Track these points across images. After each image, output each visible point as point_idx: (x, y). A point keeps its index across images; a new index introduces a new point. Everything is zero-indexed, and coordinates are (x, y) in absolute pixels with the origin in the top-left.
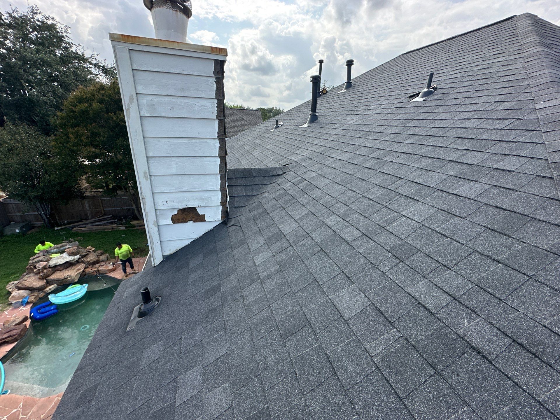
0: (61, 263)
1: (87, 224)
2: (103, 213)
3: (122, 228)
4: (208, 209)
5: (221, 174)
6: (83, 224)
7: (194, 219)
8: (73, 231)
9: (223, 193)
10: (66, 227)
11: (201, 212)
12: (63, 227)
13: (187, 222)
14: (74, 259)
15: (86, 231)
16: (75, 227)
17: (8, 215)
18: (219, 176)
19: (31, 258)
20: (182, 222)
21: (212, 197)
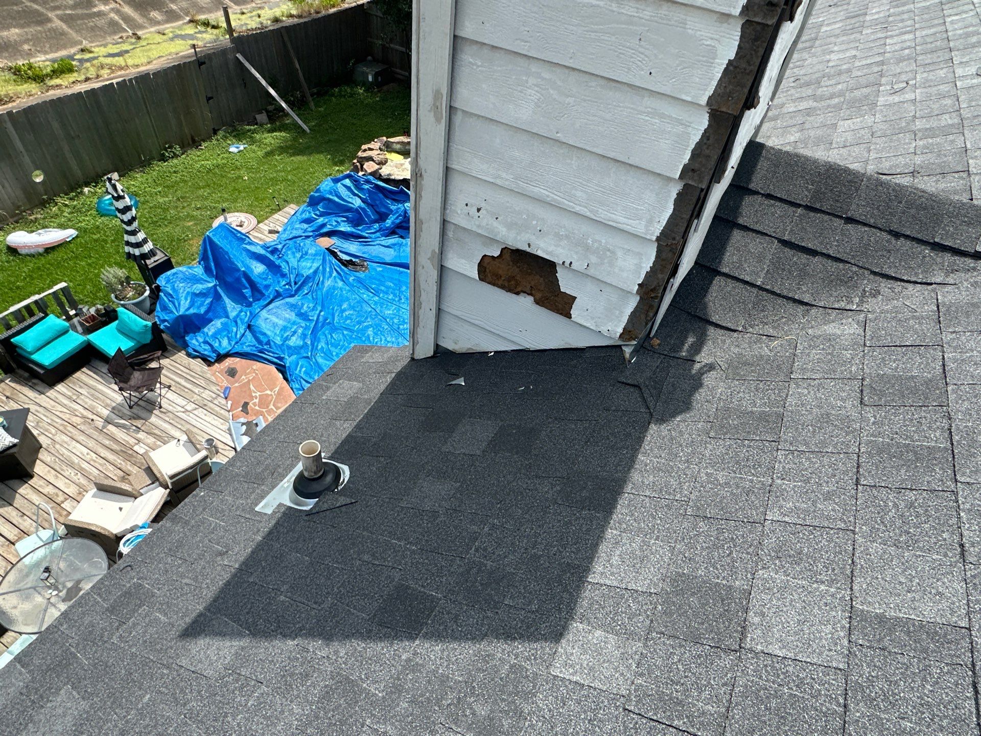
4: (590, 287)
5: (686, 186)
7: (539, 295)
9: (664, 256)
11: (566, 284)
13: (517, 293)
17: (369, 39)
18: (674, 190)
20: (502, 287)
21: (620, 254)
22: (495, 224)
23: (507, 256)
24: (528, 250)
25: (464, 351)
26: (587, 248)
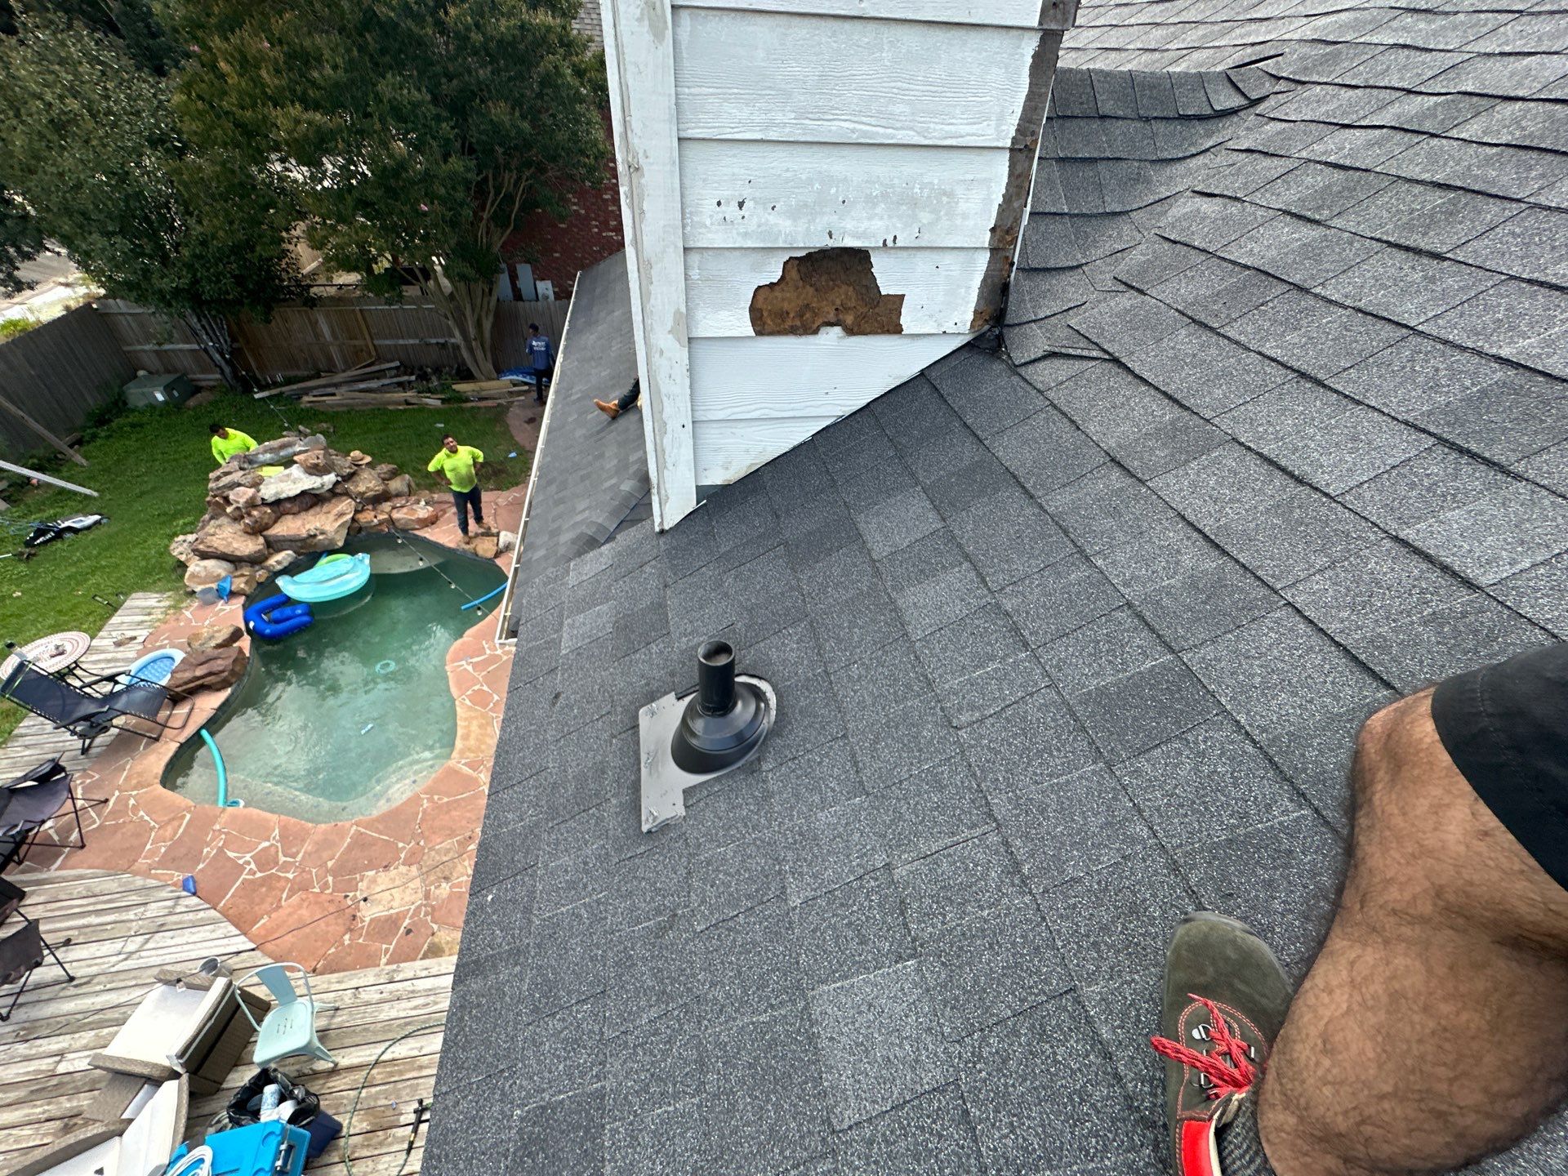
0: (292, 493)
1: (336, 385)
2: (374, 353)
3: (433, 402)
4: (923, 264)
6: (325, 386)
7: (849, 319)
8: (303, 406)
10: (281, 393)
11: (887, 277)
12: (274, 392)
13: (816, 332)
14: (323, 486)
15: (339, 405)
16: (306, 391)
17: (126, 348)
18: (1030, 48)
19: (212, 475)
20: (793, 331)
21: (960, 191)
22: (772, 218)
23: (794, 274)
24: (832, 244)
25: (742, 474)
26: (914, 203)
